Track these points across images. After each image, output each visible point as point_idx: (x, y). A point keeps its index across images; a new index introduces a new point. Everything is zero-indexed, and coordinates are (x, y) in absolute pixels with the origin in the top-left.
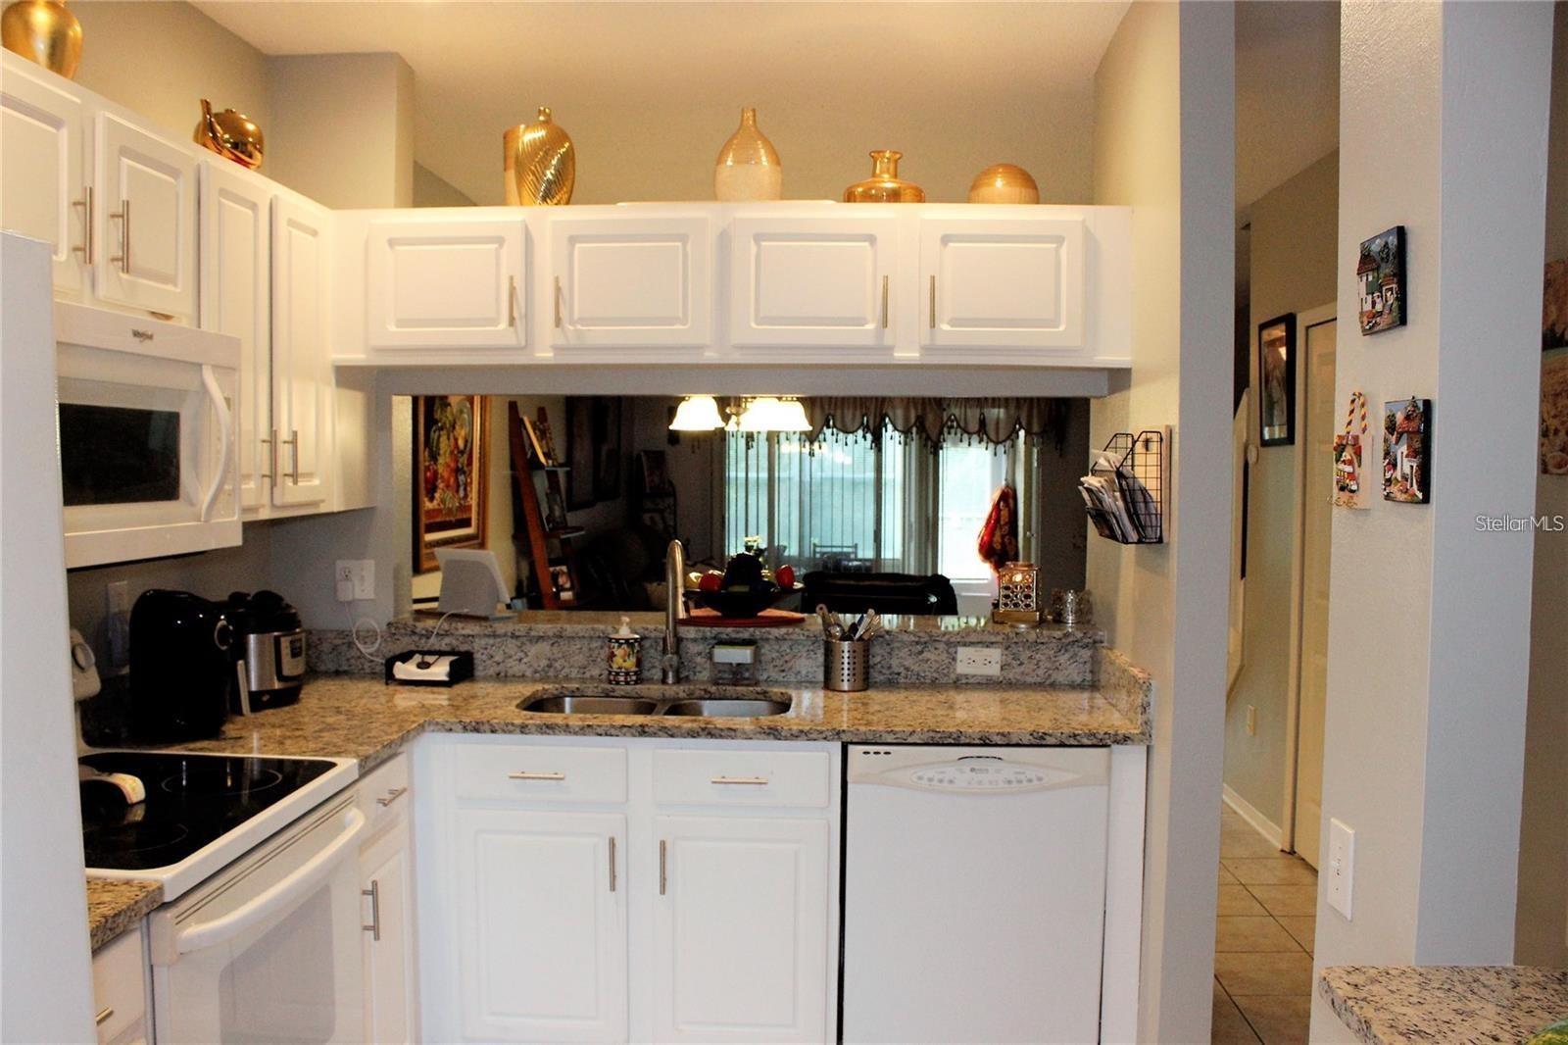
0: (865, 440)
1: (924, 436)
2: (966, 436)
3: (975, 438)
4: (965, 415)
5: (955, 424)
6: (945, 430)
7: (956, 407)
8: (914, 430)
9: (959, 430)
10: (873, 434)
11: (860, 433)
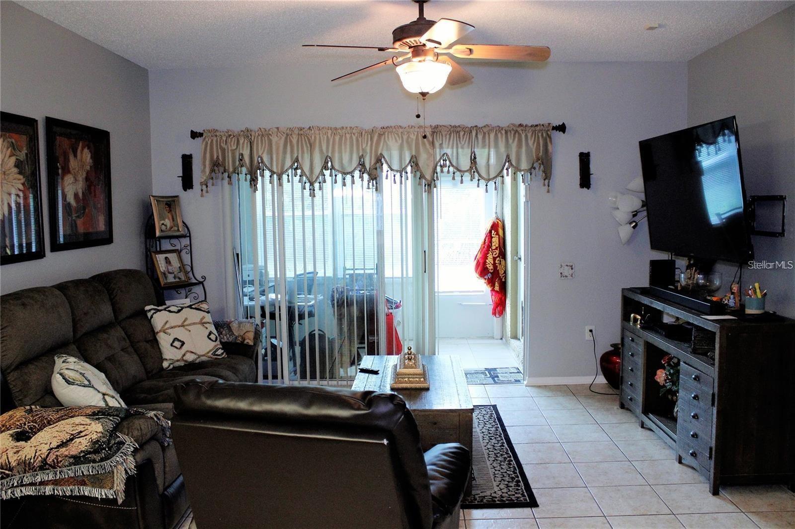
0: (362, 180)
1: (418, 174)
2: (458, 174)
3: (467, 176)
4: (457, 153)
5: (448, 162)
6: (439, 169)
7: (448, 148)
8: (409, 169)
9: (451, 169)
10: (369, 175)
11: (357, 174)
